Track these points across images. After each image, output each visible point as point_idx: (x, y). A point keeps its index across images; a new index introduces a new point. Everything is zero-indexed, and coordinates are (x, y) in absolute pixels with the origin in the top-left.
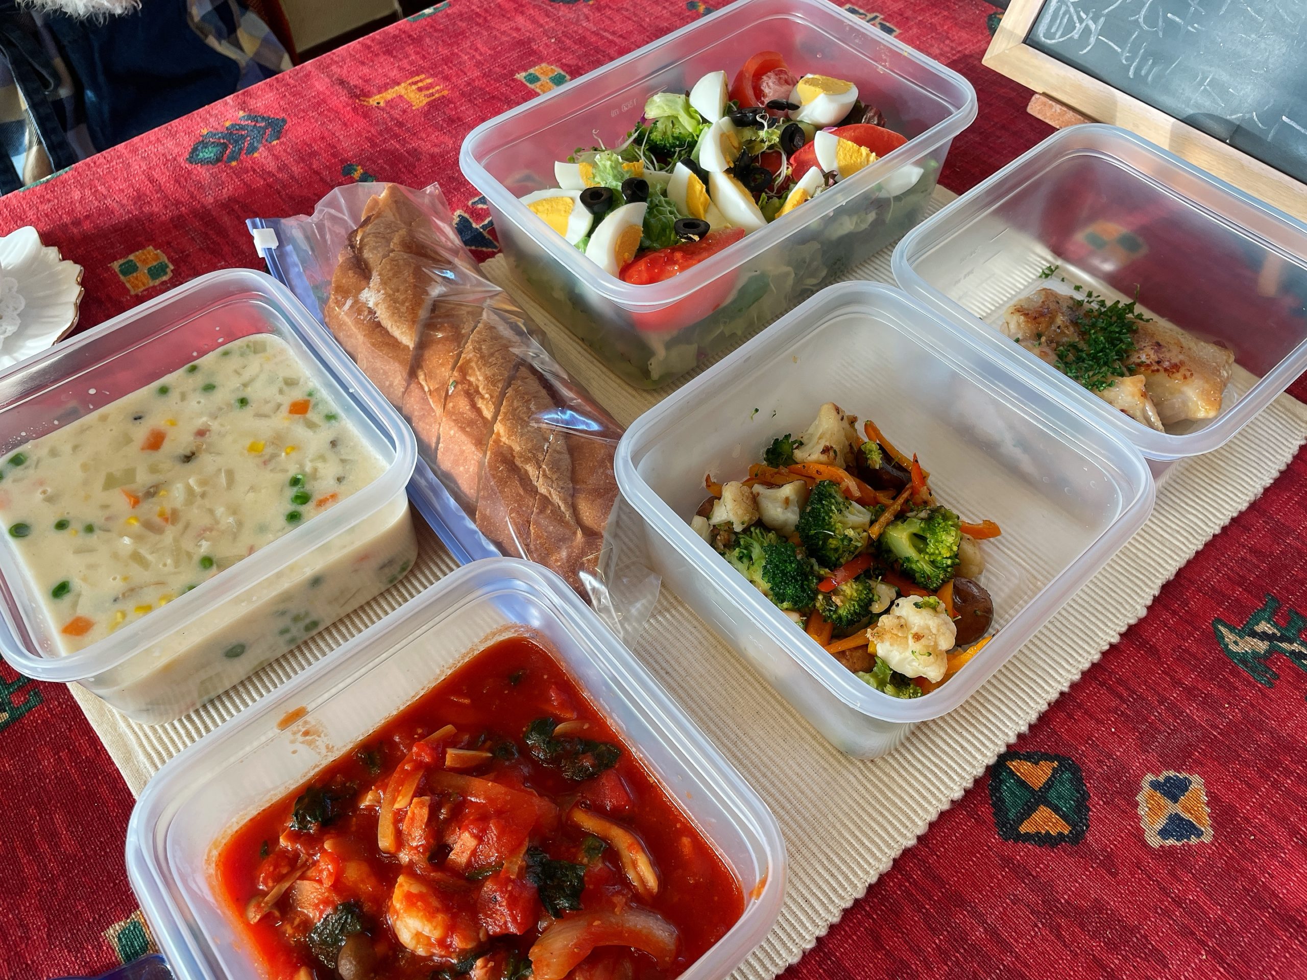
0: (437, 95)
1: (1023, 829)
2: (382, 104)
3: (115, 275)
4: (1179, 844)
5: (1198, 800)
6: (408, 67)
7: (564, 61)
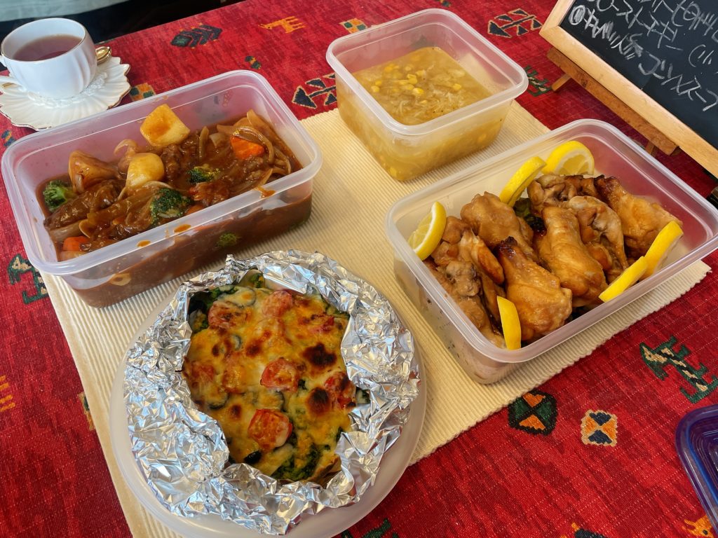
0: (299, 27)
1: (521, 424)
2: (271, 28)
4: (598, 445)
5: (612, 427)
6: (286, 11)
7: (367, 19)
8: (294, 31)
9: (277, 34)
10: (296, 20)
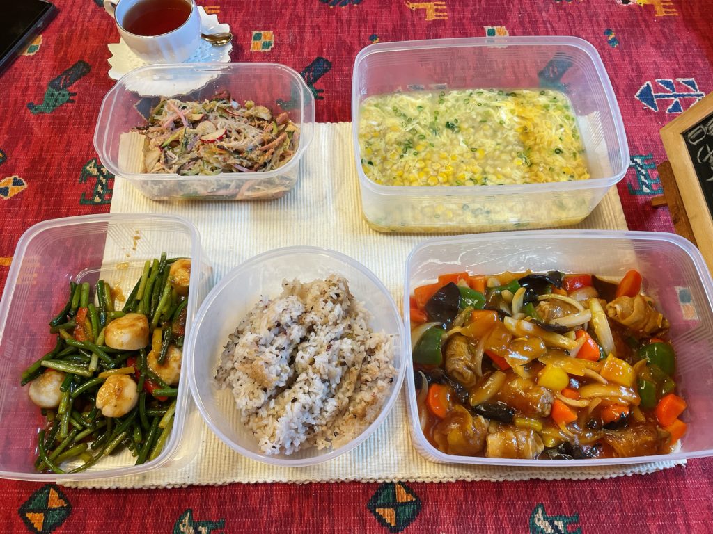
0: (441, 18)
1: (377, 510)
3: (251, 37)
8: (434, 20)
9: (416, 18)
10: (445, 7)
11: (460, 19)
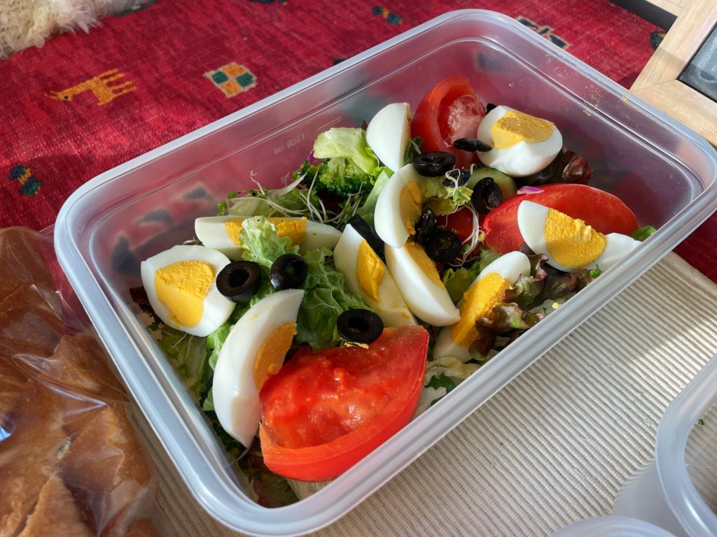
0: (125, 91)
2: (70, 99)
6: (104, 60)
7: (253, 60)
8: (115, 100)
9: (80, 110)
10: (121, 75)
11: (158, 81)
